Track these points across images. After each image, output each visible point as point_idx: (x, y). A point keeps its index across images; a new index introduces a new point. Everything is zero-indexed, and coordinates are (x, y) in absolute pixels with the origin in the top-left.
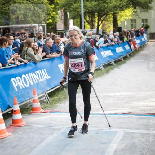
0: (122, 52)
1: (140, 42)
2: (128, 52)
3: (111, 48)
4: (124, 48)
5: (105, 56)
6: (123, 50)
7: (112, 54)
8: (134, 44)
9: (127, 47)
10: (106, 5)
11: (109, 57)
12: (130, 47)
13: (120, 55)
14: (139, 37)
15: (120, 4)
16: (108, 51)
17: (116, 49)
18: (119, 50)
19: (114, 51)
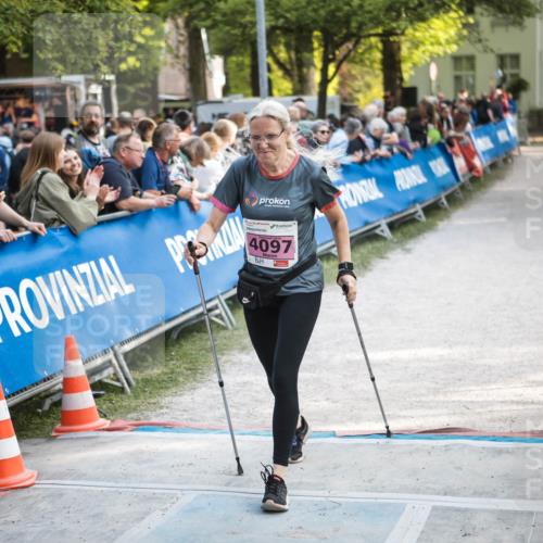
0: (418, 187)
1: (491, 145)
2: (444, 188)
3: (378, 170)
4: (428, 172)
5: (354, 204)
6: (422, 179)
7: (381, 195)
8: (468, 153)
9: (440, 167)
11: (369, 206)
12: (452, 165)
13: (412, 198)
14: (487, 128)
16: (363, 182)
17: (397, 174)
18: (409, 178)
19: (387, 182)
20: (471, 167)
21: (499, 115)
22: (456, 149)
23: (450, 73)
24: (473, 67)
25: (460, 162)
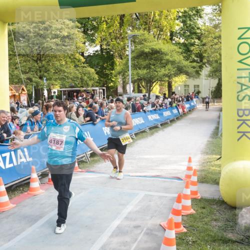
0: (169, 116)
1: (189, 106)
2: (176, 116)
3: (159, 112)
4: (172, 112)
5: (152, 120)
6: (170, 114)
7: (159, 118)
8: (183, 108)
9: (175, 111)
10: (156, 74)
11: (156, 120)
12: (178, 111)
13: (167, 118)
14: (189, 102)
15: (169, 73)
16: (155, 115)
17: (164, 113)
18: (167, 114)
19: (161, 115)
20: (184, 111)
21: (192, 99)
22: (180, 107)
23: (183, 89)
24: (189, 88)
25: (181, 110)
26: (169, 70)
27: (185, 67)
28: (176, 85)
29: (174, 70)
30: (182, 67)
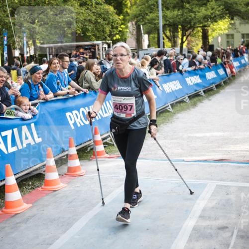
0: (214, 78)
1: (239, 65)
2: (223, 79)
3: (200, 72)
4: (217, 73)
5: (191, 84)
6: (215, 76)
7: (201, 81)
8: (231, 67)
9: (221, 72)
10: (193, 15)
11: (197, 85)
12: (225, 71)
13: (211, 82)
14: (238, 59)
15: (212, 14)
16: (195, 77)
17: (207, 74)
18: (210, 75)
19: (203, 77)
20: (232, 72)
21: (242, 54)
22: (227, 66)
23: (225, 40)
24: (233, 38)
25: (228, 70)
26: (212, 9)
27: (236, 4)
28: (215, 34)
29: (219, 9)
30: (231, 4)
